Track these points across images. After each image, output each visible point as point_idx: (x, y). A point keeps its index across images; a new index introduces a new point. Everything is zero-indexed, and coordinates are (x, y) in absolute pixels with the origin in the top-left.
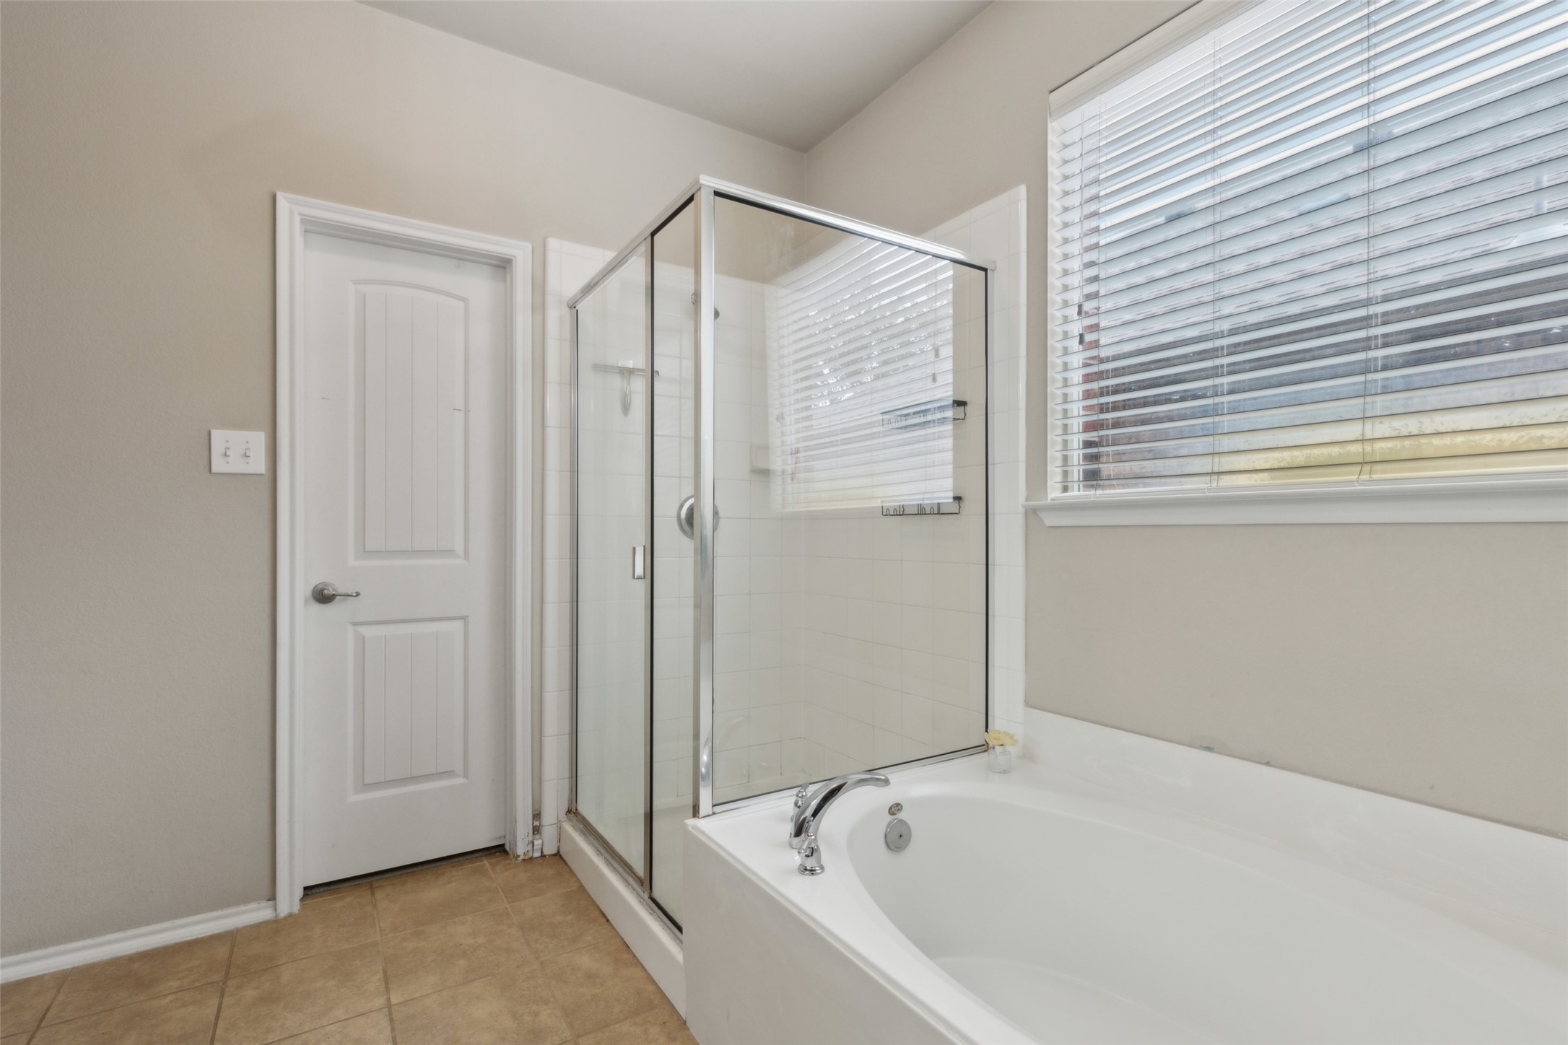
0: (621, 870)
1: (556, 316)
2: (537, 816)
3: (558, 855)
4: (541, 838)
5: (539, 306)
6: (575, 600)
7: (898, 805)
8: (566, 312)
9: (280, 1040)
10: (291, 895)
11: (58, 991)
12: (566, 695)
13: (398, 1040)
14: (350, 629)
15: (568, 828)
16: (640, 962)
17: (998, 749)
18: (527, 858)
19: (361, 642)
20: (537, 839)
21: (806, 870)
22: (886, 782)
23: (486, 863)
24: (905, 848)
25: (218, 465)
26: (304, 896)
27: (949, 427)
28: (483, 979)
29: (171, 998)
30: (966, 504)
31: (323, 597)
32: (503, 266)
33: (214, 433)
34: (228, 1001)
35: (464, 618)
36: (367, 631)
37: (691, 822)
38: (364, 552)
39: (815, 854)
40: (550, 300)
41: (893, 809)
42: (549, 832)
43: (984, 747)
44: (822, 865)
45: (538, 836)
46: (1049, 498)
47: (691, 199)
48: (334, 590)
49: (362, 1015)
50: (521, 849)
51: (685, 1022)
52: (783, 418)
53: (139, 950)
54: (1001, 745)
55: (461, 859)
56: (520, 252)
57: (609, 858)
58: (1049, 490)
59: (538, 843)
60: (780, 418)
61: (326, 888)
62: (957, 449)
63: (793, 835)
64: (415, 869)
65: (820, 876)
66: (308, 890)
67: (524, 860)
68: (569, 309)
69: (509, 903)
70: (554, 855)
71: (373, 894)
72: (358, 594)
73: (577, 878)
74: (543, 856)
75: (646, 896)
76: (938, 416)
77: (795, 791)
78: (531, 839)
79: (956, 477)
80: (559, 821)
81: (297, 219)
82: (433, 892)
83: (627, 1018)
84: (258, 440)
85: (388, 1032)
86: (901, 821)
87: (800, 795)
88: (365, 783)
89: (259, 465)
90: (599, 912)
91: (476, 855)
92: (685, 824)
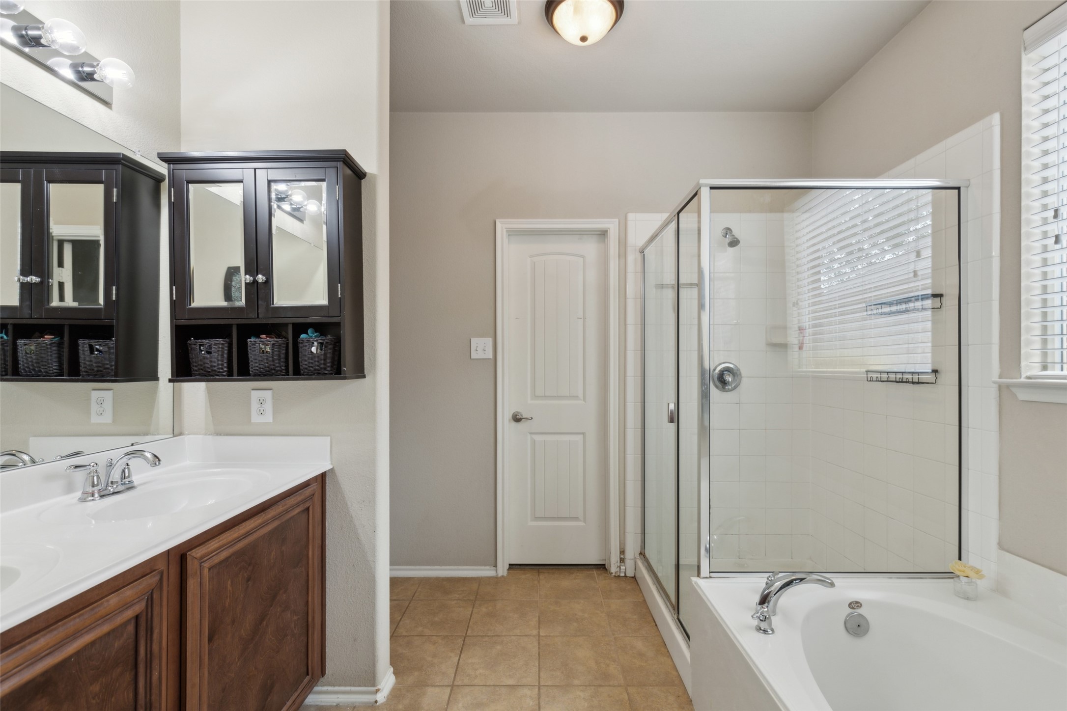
0: (664, 597)
1: (632, 258)
2: (622, 552)
3: (634, 577)
4: (625, 566)
5: (623, 254)
6: (643, 427)
7: (857, 602)
8: (639, 257)
9: (492, 636)
10: (503, 567)
11: (419, 586)
12: (639, 483)
13: (541, 655)
14: (529, 434)
15: (640, 563)
16: (670, 656)
17: (964, 579)
18: (616, 575)
19: (534, 442)
20: (622, 566)
21: (761, 629)
22: (832, 585)
23: (595, 572)
24: (861, 636)
25: (474, 356)
26: (509, 568)
27: (929, 313)
28: (584, 637)
29: (456, 602)
30: (942, 378)
31: (517, 419)
32: (603, 234)
33: (472, 340)
34: (475, 610)
35: (583, 434)
36: (536, 437)
37: (695, 579)
38: (535, 397)
39: (767, 621)
40: (629, 249)
41: (852, 605)
42: (629, 563)
43: (949, 575)
44: (772, 628)
45: (623, 564)
46: (1023, 376)
47: (696, 194)
48: (521, 415)
49: (526, 636)
50: (613, 569)
51: (691, 701)
52: (797, 304)
53: (447, 576)
54: (967, 577)
55: (582, 567)
56: (612, 225)
57: (659, 588)
58: (1023, 370)
59: (623, 568)
60: (796, 304)
61: (519, 567)
62: (935, 331)
63: (758, 603)
64: (560, 567)
65: (770, 635)
66: (511, 566)
67: (615, 576)
68: (640, 253)
69: (603, 599)
70: (632, 577)
71: (539, 575)
72: (532, 418)
73: (643, 595)
74: (625, 576)
75: (676, 617)
76: (918, 304)
77: (767, 575)
78: (619, 565)
79: (934, 353)
80: (635, 558)
81: (505, 230)
82: (567, 582)
83: (657, 685)
84: (489, 341)
85: (537, 648)
86: (860, 615)
87: (770, 579)
88: (536, 516)
89: (489, 355)
90: (652, 618)
91: (590, 567)
92: (690, 579)
